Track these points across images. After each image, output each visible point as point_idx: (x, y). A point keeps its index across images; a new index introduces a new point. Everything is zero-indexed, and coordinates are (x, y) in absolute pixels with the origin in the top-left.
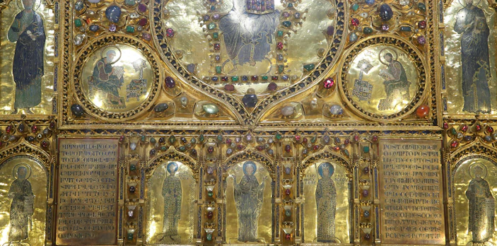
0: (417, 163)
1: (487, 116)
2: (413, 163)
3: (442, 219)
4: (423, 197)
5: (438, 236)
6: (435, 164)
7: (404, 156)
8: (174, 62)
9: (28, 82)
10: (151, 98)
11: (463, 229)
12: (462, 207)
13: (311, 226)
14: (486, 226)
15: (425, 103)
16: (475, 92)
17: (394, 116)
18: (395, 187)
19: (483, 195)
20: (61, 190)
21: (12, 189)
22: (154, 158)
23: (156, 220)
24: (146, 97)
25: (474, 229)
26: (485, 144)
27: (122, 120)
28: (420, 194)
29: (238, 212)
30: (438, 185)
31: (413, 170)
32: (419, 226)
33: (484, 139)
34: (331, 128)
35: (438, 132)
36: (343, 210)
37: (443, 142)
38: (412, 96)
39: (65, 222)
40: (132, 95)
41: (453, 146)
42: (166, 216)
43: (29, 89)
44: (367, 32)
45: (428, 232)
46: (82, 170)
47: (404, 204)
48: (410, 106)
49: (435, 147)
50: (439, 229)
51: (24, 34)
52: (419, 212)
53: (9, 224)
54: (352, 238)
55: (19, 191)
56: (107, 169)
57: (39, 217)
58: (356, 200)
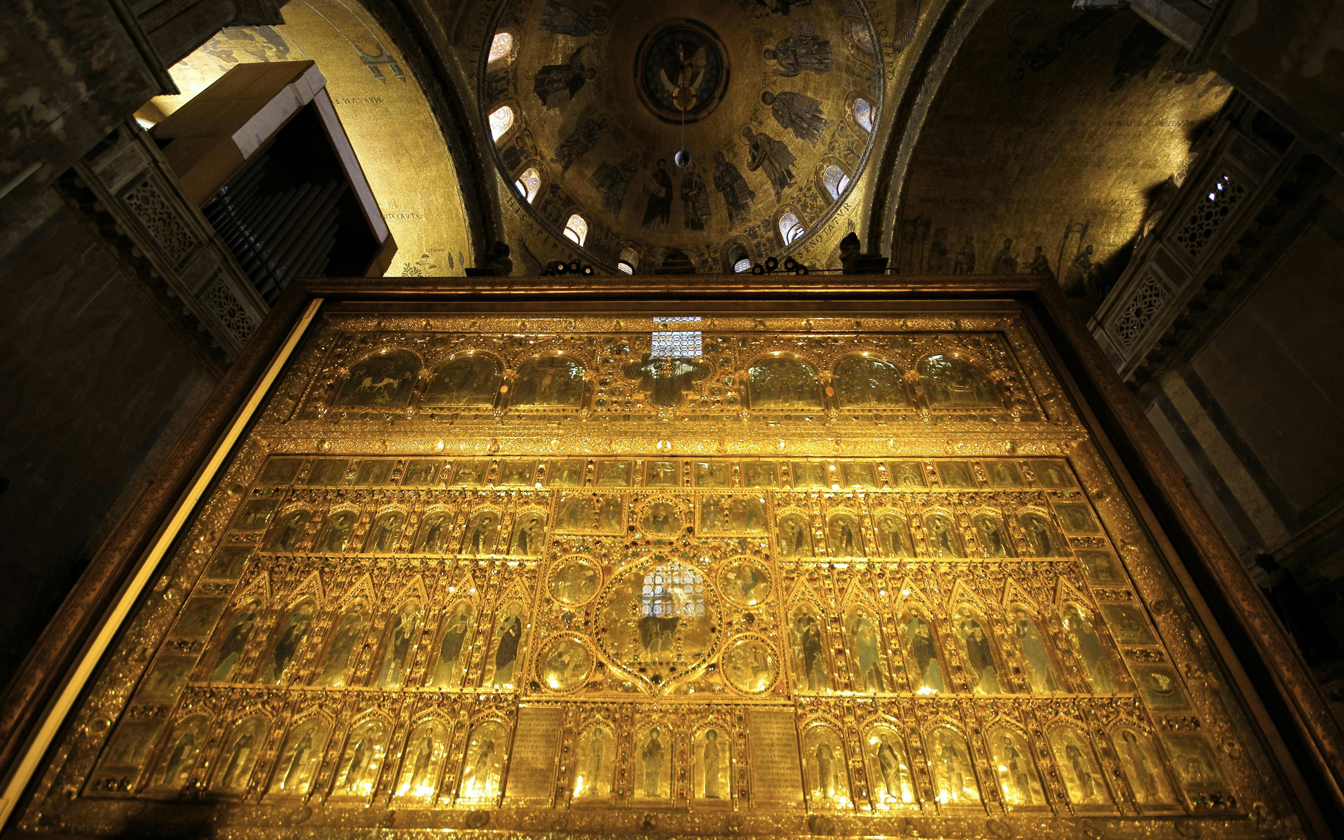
0: (778, 730)
1: (824, 694)
2: (775, 731)
3: (800, 778)
4: (784, 759)
5: (797, 793)
6: (791, 731)
7: (769, 725)
8: (605, 651)
9: (504, 665)
10: (587, 677)
11: (816, 788)
12: (813, 768)
13: (700, 784)
14: (833, 783)
15: (782, 683)
16: (815, 676)
17: (760, 693)
18: (764, 750)
19: (828, 757)
20: (515, 749)
21: (481, 747)
22: (586, 723)
23: (583, 776)
24: (583, 677)
25: (824, 786)
26: (826, 715)
27: (565, 694)
28: (782, 756)
29: (645, 770)
30: (795, 748)
31: (775, 736)
32: (783, 784)
33: (824, 711)
34: (715, 701)
35: (792, 706)
36: (724, 769)
37: (796, 713)
38: (771, 678)
39: (514, 776)
40: (574, 675)
41: (801, 716)
42: (590, 772)
43: (505, 670)
44: (738, 631)
45: (789, 789)
46: (532, 733)
47: (771, 765)
48: (771, 685)
49: (790, 718)
50: (798, 787)
51: (508, 632)
52: (782, 771)
53: (474, 777)
54: (732, 794)
55: (485, 749)
56: (550, 733)
57: (496, 771)
58: (734, 761)
